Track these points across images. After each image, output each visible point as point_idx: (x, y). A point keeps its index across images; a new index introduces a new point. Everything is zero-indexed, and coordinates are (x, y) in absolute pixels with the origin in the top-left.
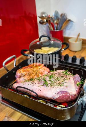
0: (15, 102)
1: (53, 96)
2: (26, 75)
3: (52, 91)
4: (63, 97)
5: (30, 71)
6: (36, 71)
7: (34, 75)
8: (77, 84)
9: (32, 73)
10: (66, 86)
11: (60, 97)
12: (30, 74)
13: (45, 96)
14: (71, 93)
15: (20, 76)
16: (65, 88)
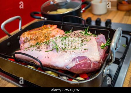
0: (15, 75)
1: (66, 65)
2: (32, 39)
3: (63, 57)
4: (81, 65)
5: (38, 34)
6: (45, 33)
7: (43, 38)
8: (102, 47)
9: (40, 37)
10: (85, 49)
11: (76, 65)
12: (37, 37)
13: (54, 64)
14: (93, 59)
15: (24, 41)
16: (84, 52)
